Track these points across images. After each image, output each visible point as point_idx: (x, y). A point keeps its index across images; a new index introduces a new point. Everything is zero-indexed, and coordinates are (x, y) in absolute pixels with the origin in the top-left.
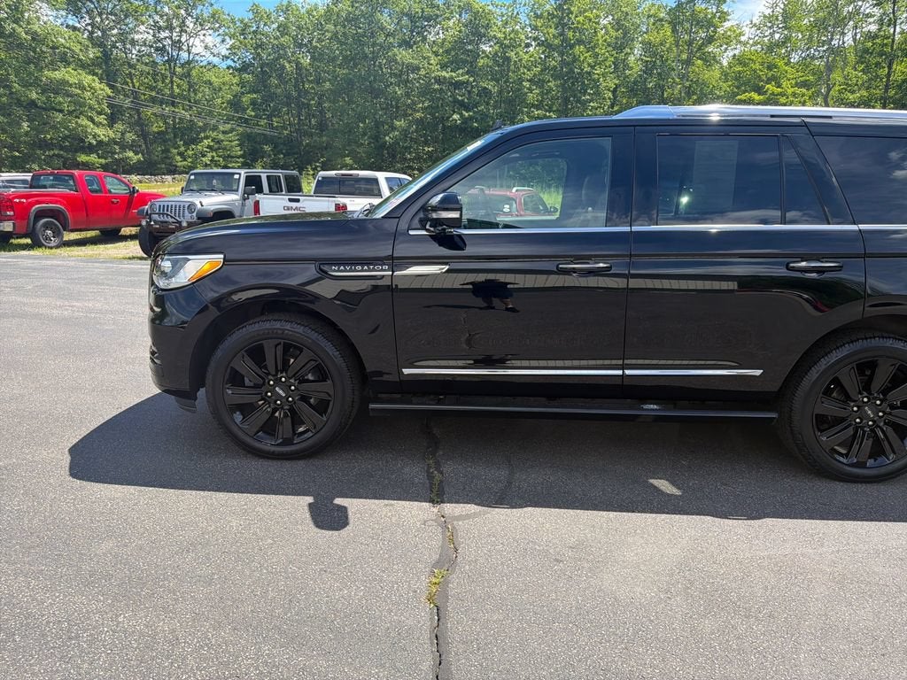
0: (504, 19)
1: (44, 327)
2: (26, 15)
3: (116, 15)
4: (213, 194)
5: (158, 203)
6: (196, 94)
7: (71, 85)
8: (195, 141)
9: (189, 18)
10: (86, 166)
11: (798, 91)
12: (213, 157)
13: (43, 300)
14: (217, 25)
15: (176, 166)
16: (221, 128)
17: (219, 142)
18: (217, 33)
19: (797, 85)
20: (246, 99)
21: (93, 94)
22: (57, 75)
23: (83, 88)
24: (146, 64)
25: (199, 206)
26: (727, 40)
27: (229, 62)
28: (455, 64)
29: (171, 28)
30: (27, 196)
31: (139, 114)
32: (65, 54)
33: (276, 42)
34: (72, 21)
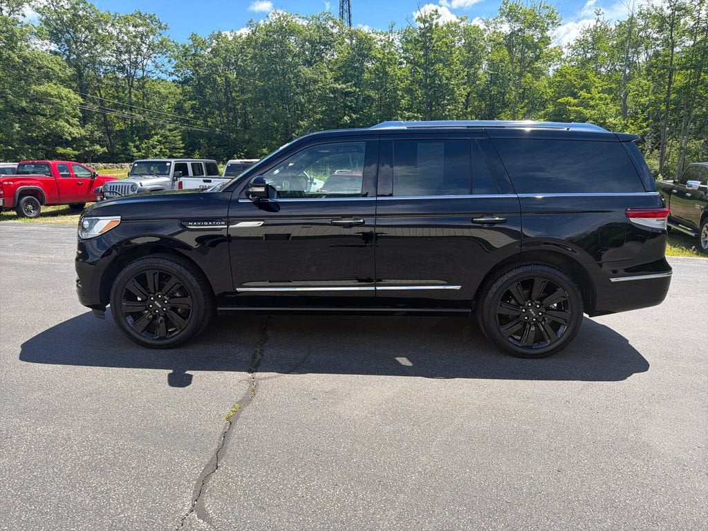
0: (382, 43)
1: (18, 271)
2: (19, 43)
3: (87, 43)
4: (151, 177)
5: (109, 184)
6: (148, 101)
7: (52, 96)
8: (148, 137)
9: (144, 45)
10: (63, 157)
11: (603, 96)
12: (161, 149)
13: (19, 254)
14: (165, 50)
15: (133, 156)
16: (168, 127)
17: (166, 137)
18: (165, 56)
19: (603, 91)
20: (187, 105)
21: (69, 102)
22: (42, 88)
23: (61, 98)
24: (111, 79)
25: (139, 186)
26: (550, 58)
27: (175, 77)
28: (345, 78)
29: (130, 52)
30: (13, 180)
31: (105, 117)
32: (48, 72)
33: (210, 62)
34: (54, 47)
